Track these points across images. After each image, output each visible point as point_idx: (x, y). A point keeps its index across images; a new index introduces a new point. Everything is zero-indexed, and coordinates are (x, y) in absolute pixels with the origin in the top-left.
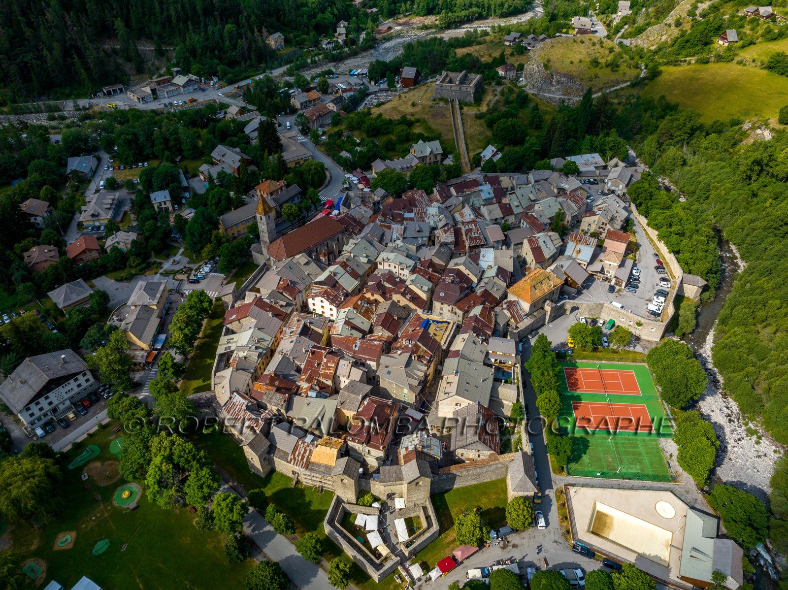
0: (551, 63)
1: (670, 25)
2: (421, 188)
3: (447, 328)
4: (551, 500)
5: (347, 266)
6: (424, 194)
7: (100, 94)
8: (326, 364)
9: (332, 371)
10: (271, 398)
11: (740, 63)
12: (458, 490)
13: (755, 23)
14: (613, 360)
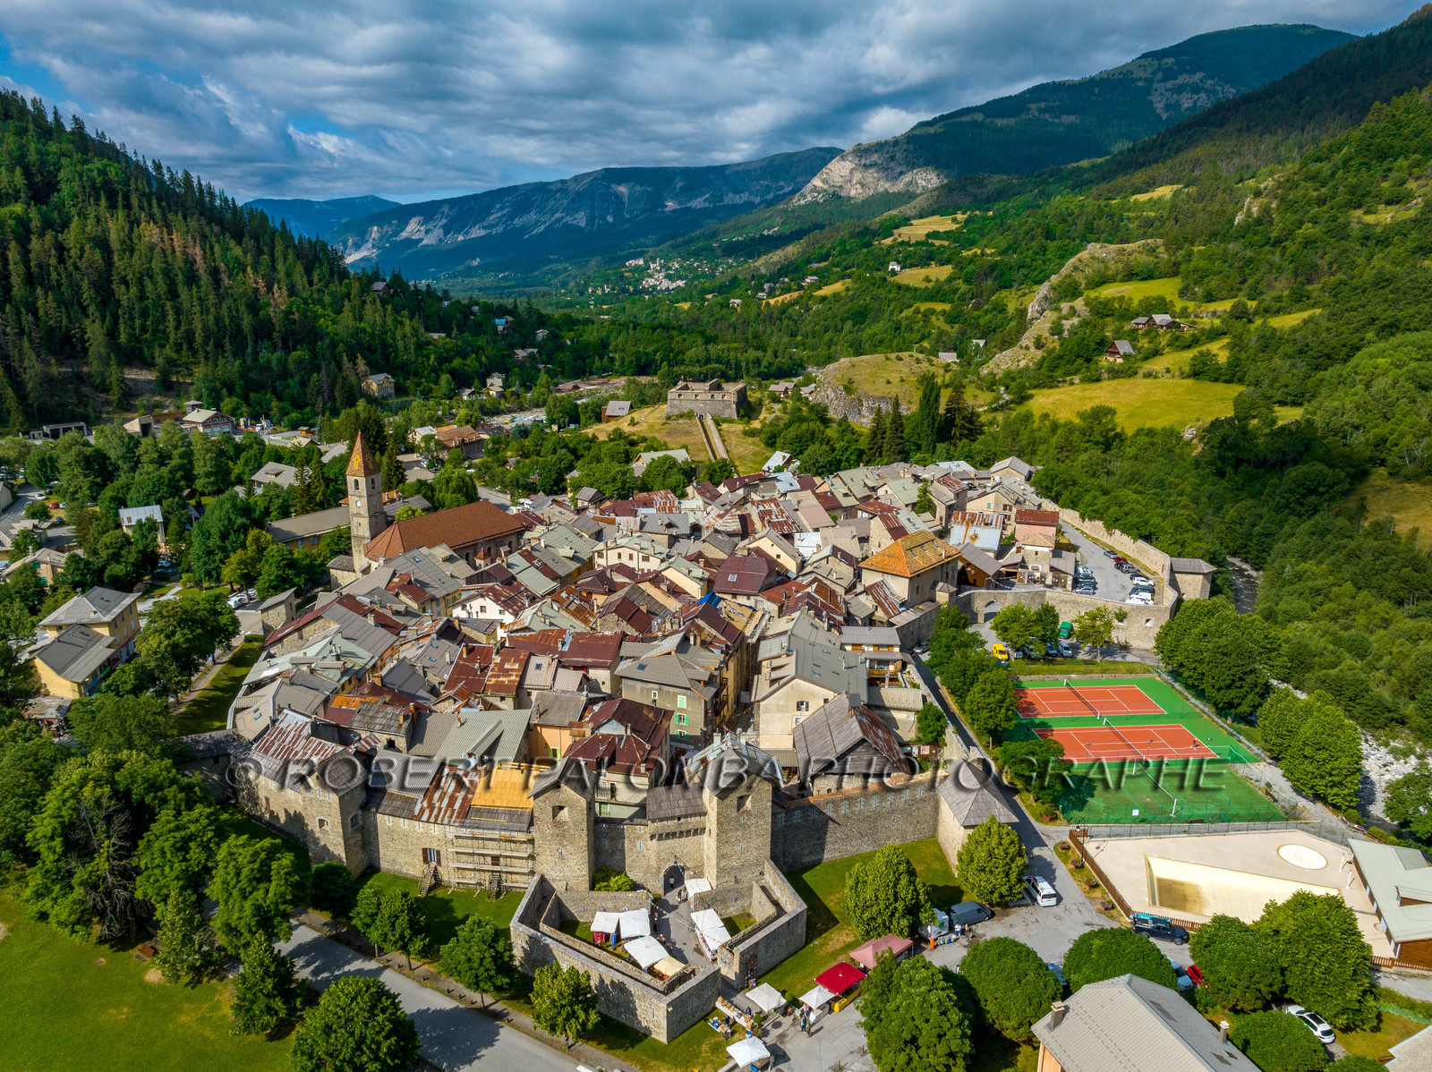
0: (855, 385)
1: (1027, 348)
2: (664, 487)
3: (751, 616)
4: (1050, 864)
5: (535, 558)
6: (671, 495)
7: (36, 433)
8: (500, 666)
9: (513, 678)
10: (373, 717)
11: (1148, 375)
12: (832, 864)
13: (1154, 333)
14: (1092, 672)
